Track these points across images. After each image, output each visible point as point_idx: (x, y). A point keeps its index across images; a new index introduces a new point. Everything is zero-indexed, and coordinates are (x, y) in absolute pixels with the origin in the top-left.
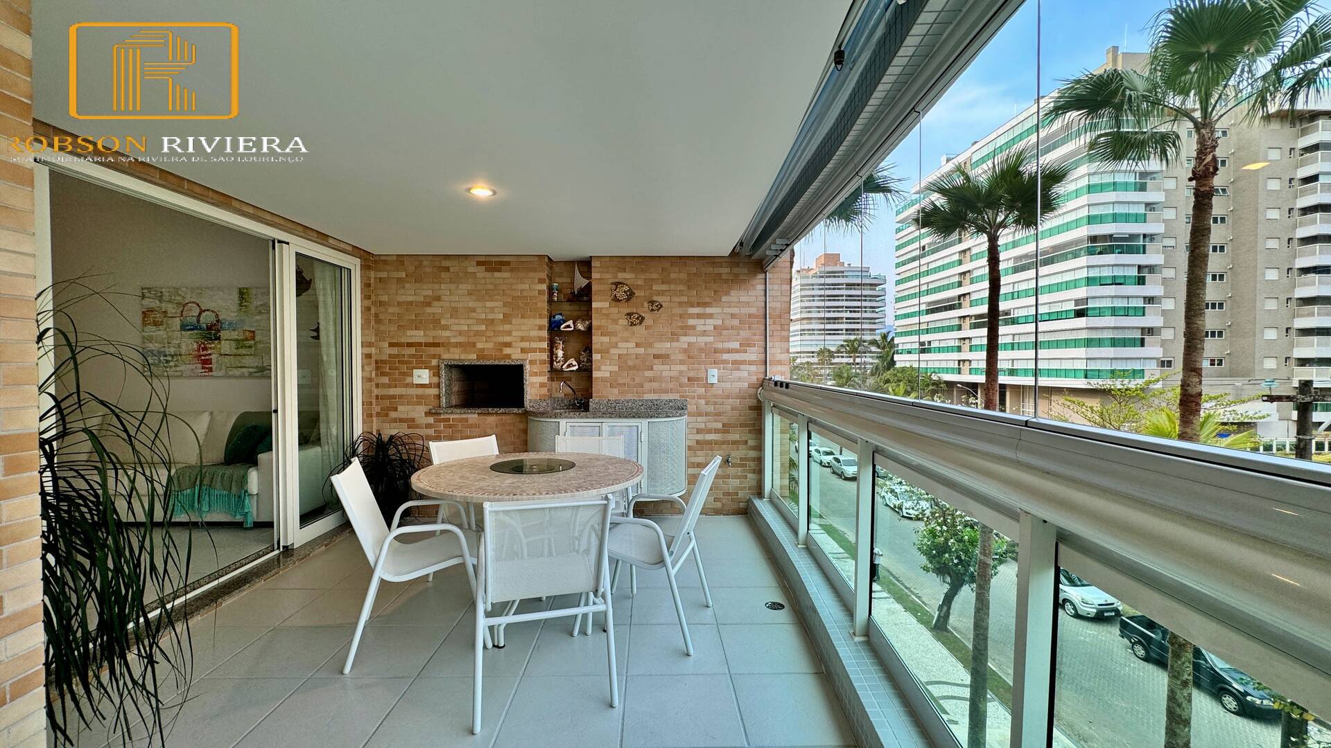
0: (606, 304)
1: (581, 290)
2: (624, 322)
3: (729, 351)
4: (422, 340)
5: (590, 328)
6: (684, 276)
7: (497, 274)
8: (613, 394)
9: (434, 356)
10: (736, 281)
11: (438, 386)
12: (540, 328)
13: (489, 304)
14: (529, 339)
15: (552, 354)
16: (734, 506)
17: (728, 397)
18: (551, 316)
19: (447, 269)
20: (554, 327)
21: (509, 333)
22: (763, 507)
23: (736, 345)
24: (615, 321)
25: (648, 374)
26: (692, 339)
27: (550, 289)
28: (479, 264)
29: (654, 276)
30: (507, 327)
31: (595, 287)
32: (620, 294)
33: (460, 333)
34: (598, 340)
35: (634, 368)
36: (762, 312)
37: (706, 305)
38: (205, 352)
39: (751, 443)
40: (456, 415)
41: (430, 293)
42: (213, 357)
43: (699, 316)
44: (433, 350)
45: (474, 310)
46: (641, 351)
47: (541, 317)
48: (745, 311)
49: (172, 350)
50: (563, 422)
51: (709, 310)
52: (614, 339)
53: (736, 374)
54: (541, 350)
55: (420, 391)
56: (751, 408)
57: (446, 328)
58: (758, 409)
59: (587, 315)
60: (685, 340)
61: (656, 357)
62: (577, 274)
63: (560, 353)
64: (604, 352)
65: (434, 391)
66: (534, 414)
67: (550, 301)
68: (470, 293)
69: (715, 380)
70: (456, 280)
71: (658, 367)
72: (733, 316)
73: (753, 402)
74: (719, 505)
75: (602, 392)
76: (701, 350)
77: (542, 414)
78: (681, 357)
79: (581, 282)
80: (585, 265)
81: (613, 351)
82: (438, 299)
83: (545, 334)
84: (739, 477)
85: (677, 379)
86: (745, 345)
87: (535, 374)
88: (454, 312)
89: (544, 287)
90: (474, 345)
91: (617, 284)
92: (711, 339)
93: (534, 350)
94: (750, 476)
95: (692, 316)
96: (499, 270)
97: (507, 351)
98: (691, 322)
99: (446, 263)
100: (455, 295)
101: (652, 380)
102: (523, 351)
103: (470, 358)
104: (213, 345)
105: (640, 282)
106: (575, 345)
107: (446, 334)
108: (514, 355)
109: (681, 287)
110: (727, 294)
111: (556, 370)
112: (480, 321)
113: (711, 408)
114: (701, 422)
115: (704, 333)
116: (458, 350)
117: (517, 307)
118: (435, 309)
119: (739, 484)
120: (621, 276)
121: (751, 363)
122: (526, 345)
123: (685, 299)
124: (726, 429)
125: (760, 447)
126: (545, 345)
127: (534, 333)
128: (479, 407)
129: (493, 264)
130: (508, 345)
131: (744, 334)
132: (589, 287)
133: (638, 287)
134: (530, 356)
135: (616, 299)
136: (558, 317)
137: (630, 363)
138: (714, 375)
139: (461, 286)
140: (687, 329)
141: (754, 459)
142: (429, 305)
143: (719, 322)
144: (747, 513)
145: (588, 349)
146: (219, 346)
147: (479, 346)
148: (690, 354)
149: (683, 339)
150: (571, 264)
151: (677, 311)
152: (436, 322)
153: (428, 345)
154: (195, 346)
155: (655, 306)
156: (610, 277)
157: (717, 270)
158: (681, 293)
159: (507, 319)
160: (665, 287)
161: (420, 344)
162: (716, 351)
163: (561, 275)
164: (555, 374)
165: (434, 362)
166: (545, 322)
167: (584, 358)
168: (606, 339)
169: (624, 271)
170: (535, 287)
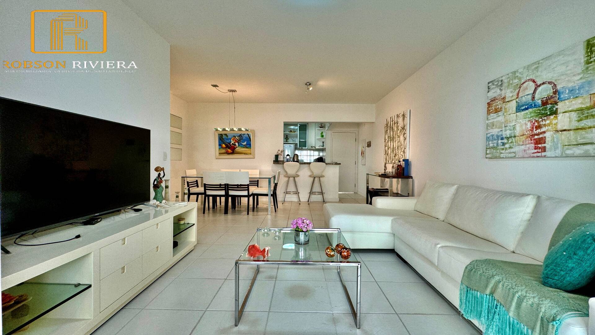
38: (539, 131)
42: (547, 135)
49: (508, 133)
104: (548, 122)
146: (554, 122)
154: (529, 125)
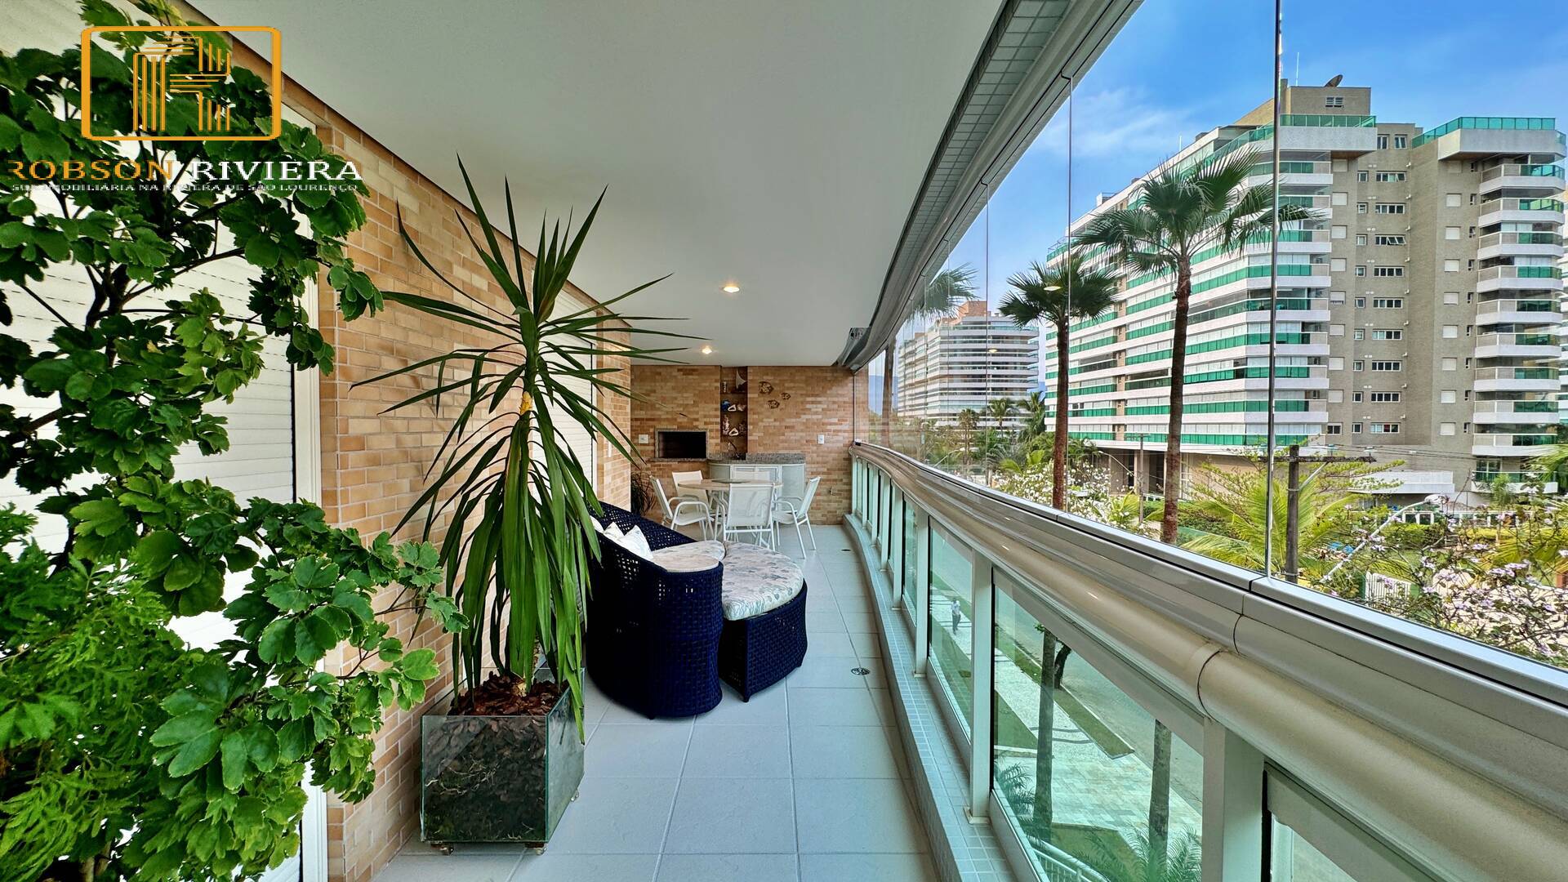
0: (756, 395)
1: (740, 386)
2: (767, 406)
3: (831, 424)
4: (645, 417)
5: (746, 410)
6: (804, 378)
7: (690, 377)
8: (760, 450)
9: (652, 427)
10: (836, 381)
11: (654, 444)
12: (716, 410)
13: (685, 395)
14: (710, 416)
15: (722, 426)
16: (834, 520)
17: (830, 452)
18: (722, 402)
19: (660, 374)
20: (724, 409)
21: (697, 413)
22: (851, 519)
23: (836, 420)
24: (762, 406)
25: (782, 438)
26: (809, 417)
27: (722, 385)
28: (679, 370)
29: (785, 378)
30: (697, 409)
31: (749, 385)
32: (765, 389)
33: (667, 413)
34: (751, 417)
35: (774, 434)
36: (851, 400)
37: (817, 396)
39: (844, 481)
40: (665, 462)
41: (649, 388)
43: (813, 403)
44: (651, 423)
45: (676, 398)
46: (777, 424)
47: (716, 403)
48: (841, 399)
50: (732, 466)
51: (819, 399)
52: (761, 416)
53: (836, 438)
54: (716, 423)
55: (643, 448)
56: (844, 459)
57: (659, 409)
58: (849, 460)
59: (744, 401)
60: (804, 418)
61: (786, 427)
62: (738, 377)
63: (727, 425)
64: (754, 424)
65: (652, 448)
66: (715, 461)
67: (722, 393)
68: (673, 388)
69: (823, 442)
70: (665, 380)
71: (788, 434)
72: (834, 403)
73: (846, 456)
74: (824, 519)
75: (753, 449)
76: (814, 423)
77: (720, 461)
78: (802, 428)
79: (740, 381)
80: (743, 370)
81: (760, 424)
82: (654, 392)
83: (719, 413)
84: (837, 501)
85: (799, 441)
86: (841, 420)
87: (713, 438)
88: (664, 399)
89: (718, 385)
90: (676, 419)
91: (763, 383)
92: (820, 417)
93: (712, 423)
94: (844, 501)
95: (808, 403)
96: (692, 374)
97: (695, 423)
98: (808, 406)
99: (659, 370)
100: (665, 389)
101: (783, 442)
102: (706, 423)
103: (673, 428)
105: (777, 382)
106: (736, 419)
107: (659, 413)
108: (700, 426)
109: (801, 385)
110: (830, 389)
111: (725, 436)
112: (679, 406)
113: (820, 459)
114: (814, 467)
115: (816, 413)
116: (666, 423)
117: (702, 397)
118: (652, 398)
119: (835, 505)
120: (765, 378)
121: (845, 431)
122: (707, 420)
123: (804, 392)
124: (829, 472)
125: (850, 484)
126: (719, 420)
127: (712, 413)
128: (679, 457)
129: (688, 370)
130: (697, 420)
131: (841, 413)
132: (746, 384)
133: (775, 384)
134: (710, 427)
135: (762, 392)
136: (726, 403)
137: (771, 431)
138: (822, 439)
139: (669, 384)
140: (805, 411)
141: (846, 491)
142: (648, 395)
143: (825, 406)
144: (842, 523)
145: (745, 423)
147: (679, 420)
148: (807, 426)
149: (803, 416)
150: (734, 369)
151: (801, 399)
152: (653, 407)
153: (648, 420)
155: (786, 397)
156: (758, 379)
157: (825, 374)
158: (802, 388)
159: (695, 404)
160: (792, 385)
161: (643, 419)
162: (823, 424)
163: (727, 376)
164: (724, 438)
165: (652, 430)
166: (719, 406)
167: (742, 427)
168: (756, 416)
169: (767, 374)
170: (713, 385)
